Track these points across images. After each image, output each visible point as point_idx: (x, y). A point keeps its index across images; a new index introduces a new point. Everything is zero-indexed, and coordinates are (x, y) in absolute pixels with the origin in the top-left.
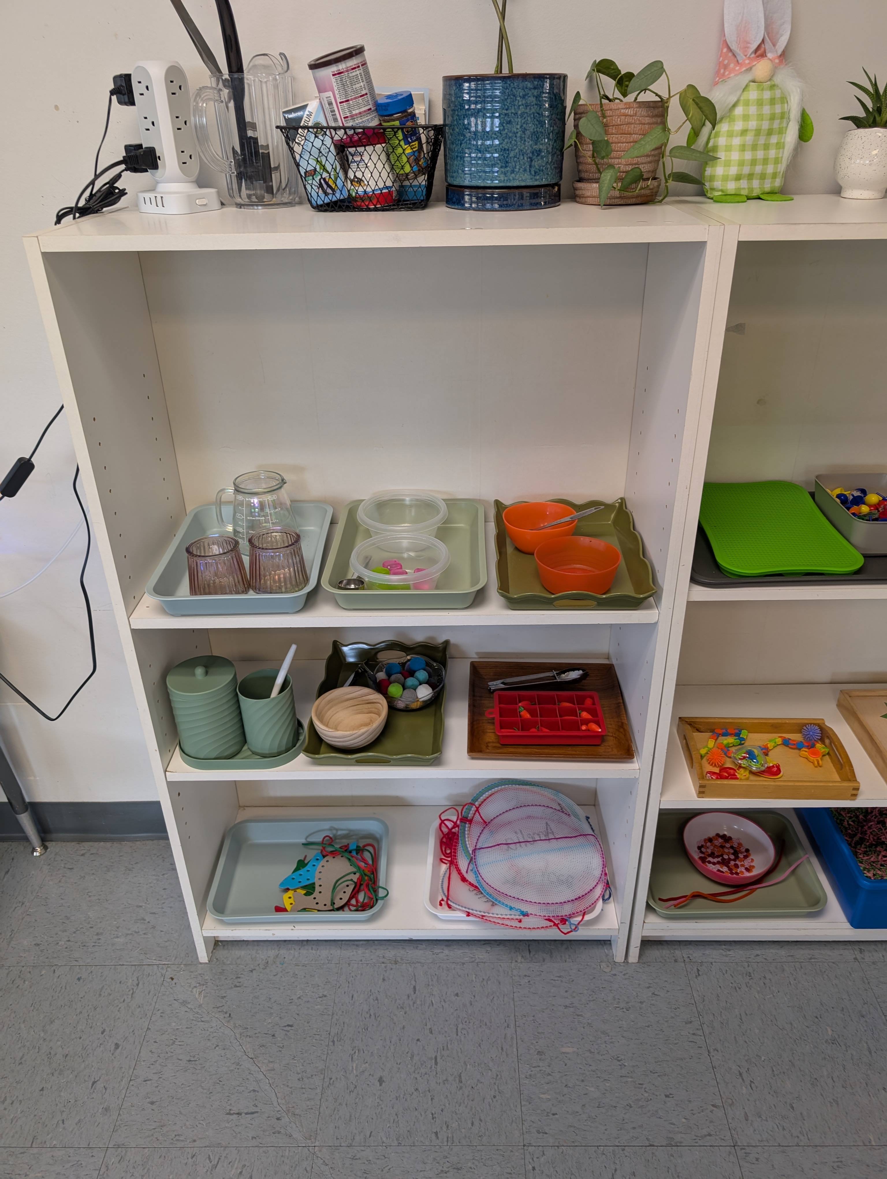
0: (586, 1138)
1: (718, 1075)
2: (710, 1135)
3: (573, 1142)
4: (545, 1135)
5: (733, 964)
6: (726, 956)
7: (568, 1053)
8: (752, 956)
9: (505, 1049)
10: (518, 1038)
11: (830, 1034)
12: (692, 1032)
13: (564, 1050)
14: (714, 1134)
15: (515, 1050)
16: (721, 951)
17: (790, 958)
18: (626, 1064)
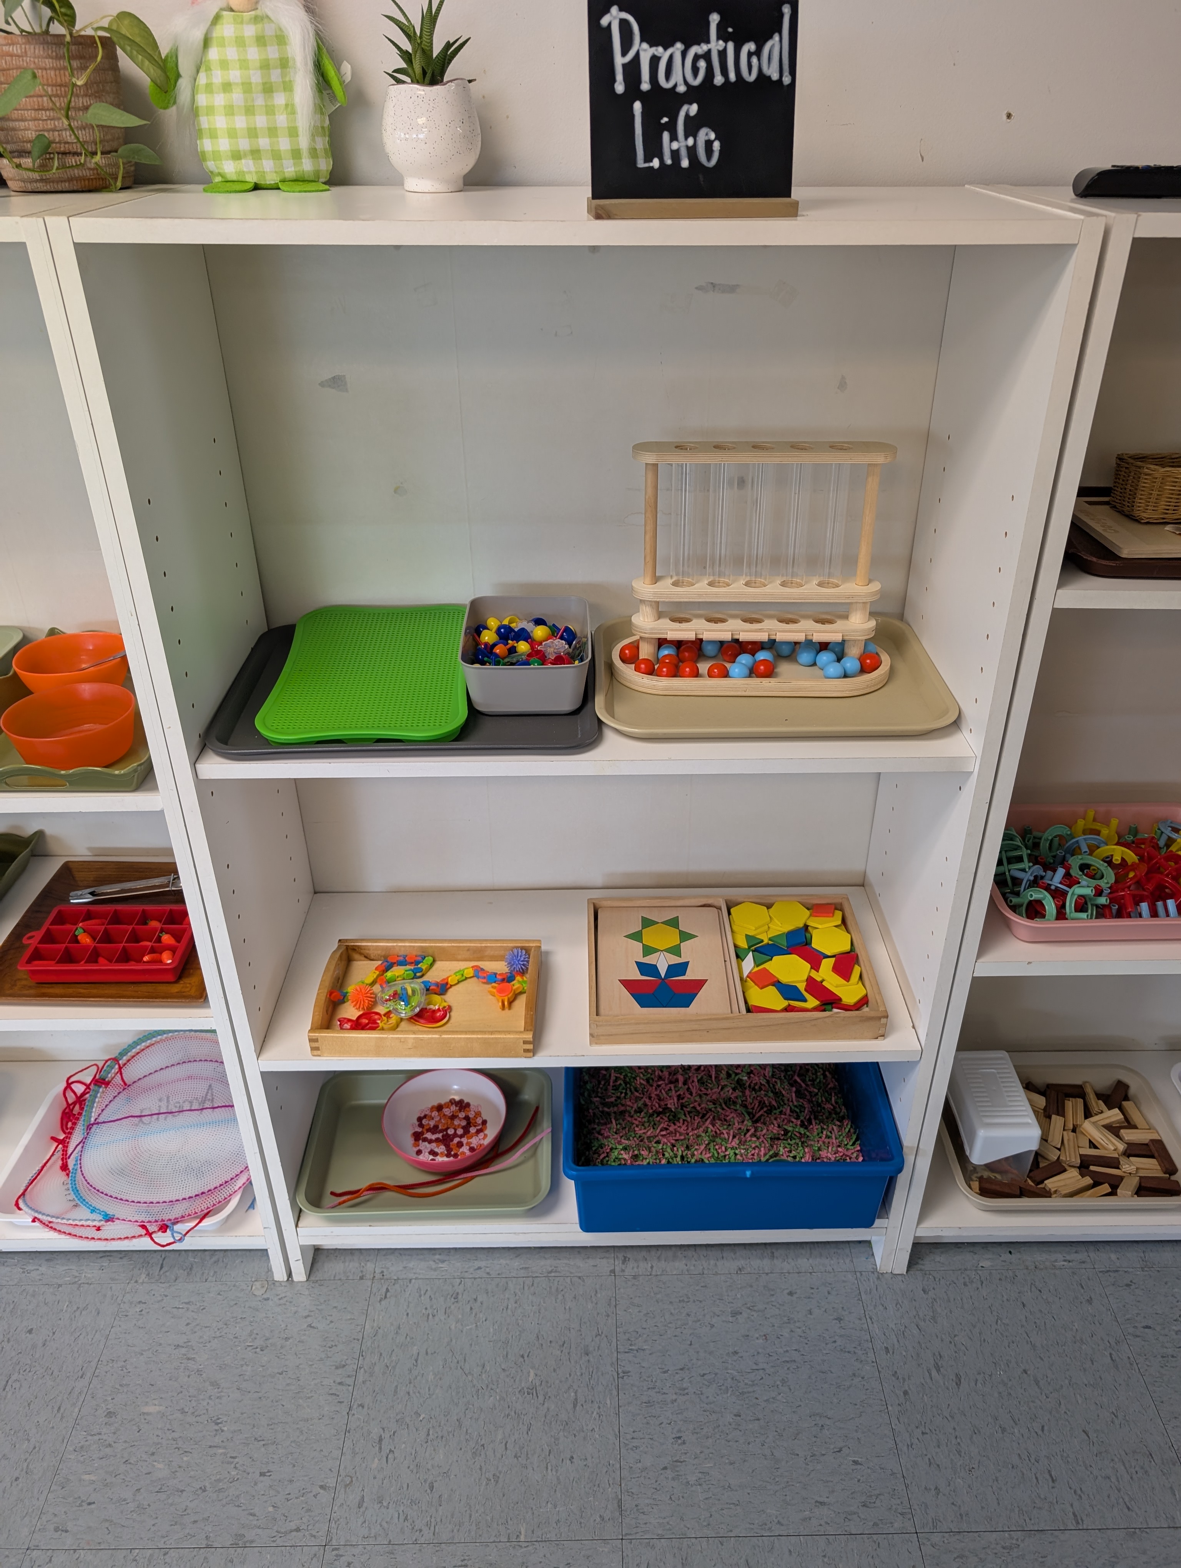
0: (121, 1537)
1: (348, 1443)
2: (298, 1530)
3: (99, 1543)
4: (64, 1534)
5: (441, 1281)
6: (435, 1270)
7: (148, 1414)
8: (471, 1270)
9: (62, 1410)
10: (90, 1392)
11: (530, 1380)
12: (338, 1380)
13: (146, 1409)
14: (306, 1528)
15: (77, 1410)
16: (432, 1263)
17: (522, 1271)
18: (225, 1429)
